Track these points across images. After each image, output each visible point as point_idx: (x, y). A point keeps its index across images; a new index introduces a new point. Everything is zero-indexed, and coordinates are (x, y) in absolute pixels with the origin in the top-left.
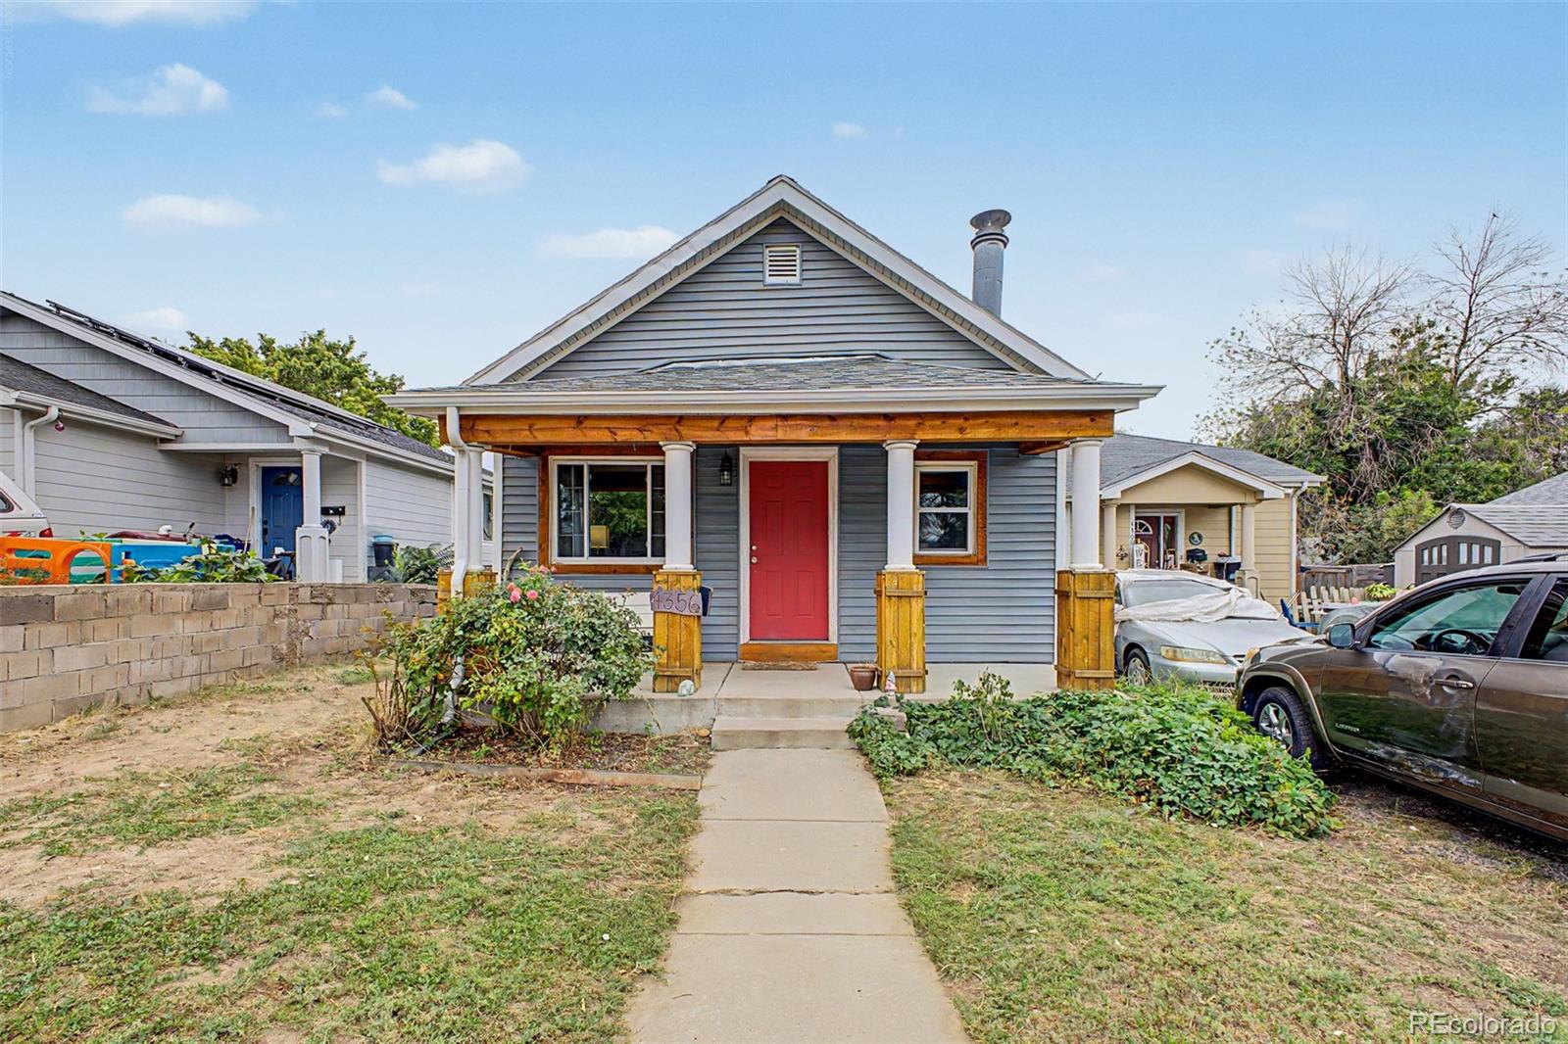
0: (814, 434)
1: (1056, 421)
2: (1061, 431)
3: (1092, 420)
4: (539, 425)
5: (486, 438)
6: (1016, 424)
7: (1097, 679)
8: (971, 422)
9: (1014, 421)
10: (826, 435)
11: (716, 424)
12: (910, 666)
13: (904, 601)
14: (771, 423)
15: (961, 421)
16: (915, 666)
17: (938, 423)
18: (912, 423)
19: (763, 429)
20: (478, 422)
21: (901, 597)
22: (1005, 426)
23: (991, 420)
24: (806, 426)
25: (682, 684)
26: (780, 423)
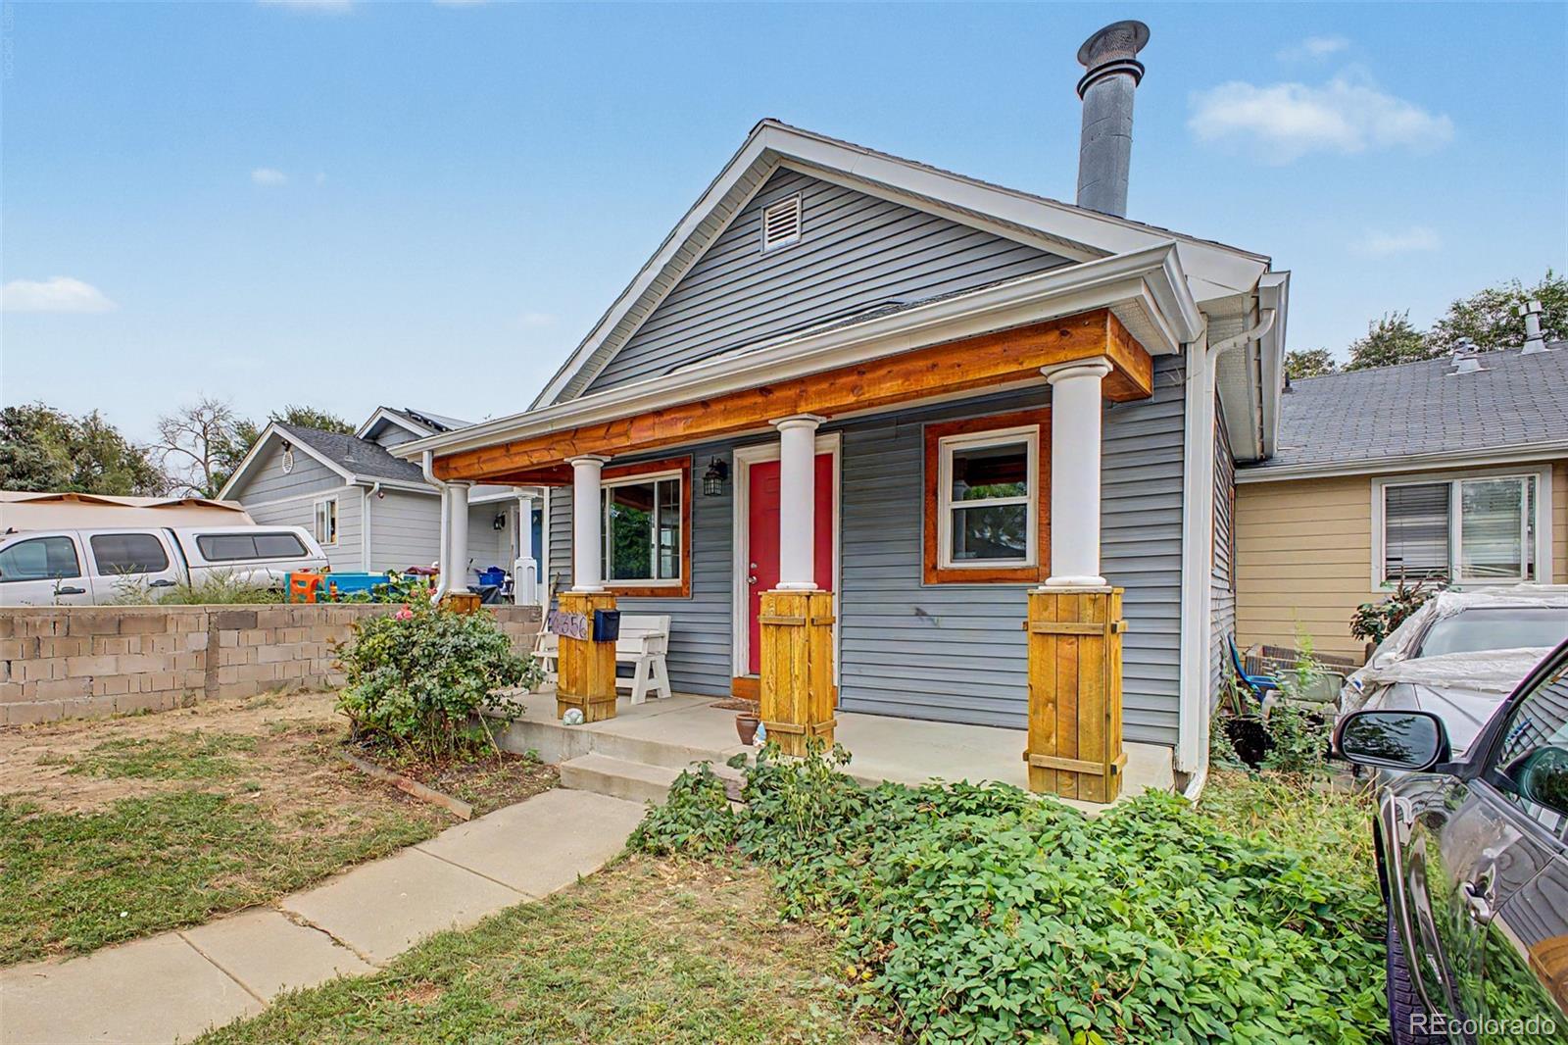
0: (691, 427)
1: (997, 349)
2: (1007, 362)
3: (1064, 334)
4: (485, 456)
5: (456, 475)
6: (934, 366)
7: (1074, 774)
8: (869, 376)
9: (930, 362)
10: (700, 426)
11: (602, 432)
12: (789, 720)
13: (784, 631)
14: (649, 422)
15: (853, 378)
16: (796, 720)
17: (825, 386)
18: (791, 393)
19: (642, 430)
20: (451, 461)
21: (780, 626)
22: (915, 372)
23: (895, 368)
24: (680, 419)
25: (569, 711)
26: (657, 420)
